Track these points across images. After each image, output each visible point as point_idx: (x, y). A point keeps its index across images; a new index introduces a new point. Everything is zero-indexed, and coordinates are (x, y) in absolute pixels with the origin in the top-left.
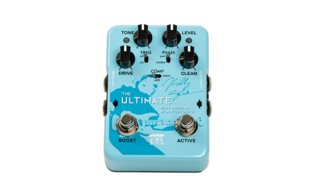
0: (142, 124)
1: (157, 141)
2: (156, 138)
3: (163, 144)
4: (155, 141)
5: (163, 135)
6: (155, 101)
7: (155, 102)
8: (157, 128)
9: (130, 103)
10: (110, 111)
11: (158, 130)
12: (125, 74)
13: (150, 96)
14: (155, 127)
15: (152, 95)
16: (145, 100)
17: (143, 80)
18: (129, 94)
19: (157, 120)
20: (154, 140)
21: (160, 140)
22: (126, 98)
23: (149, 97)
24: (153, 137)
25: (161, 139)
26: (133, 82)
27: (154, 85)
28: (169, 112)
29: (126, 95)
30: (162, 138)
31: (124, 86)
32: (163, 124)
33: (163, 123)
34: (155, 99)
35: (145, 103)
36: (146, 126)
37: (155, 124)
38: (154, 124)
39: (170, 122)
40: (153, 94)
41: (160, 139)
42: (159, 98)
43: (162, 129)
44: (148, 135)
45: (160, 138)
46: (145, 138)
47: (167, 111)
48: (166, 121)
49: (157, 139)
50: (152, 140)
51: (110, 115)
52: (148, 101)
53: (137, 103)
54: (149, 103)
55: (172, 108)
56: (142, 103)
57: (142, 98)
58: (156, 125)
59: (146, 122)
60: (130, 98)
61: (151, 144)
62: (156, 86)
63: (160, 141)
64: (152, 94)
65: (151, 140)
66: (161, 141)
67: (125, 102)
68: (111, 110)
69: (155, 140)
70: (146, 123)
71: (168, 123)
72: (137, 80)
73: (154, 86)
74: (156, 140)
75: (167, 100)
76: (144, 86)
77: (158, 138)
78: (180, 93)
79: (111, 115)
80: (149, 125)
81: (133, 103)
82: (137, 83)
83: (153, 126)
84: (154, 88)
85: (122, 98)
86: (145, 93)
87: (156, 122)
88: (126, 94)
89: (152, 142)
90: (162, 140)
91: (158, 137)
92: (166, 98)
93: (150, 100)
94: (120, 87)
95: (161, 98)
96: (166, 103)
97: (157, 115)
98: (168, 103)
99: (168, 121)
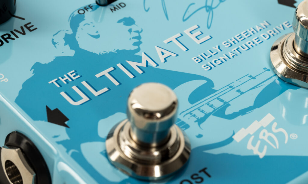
0: (183, 123)
1: (270, 138)
2: (257, 134)
3: (294, 136)
4: (263, 143)
5: (269, 118)
6: (163, 53)
7: (165, 56)
8: (237, 110)
9: (96, 94)
10: (58, 143)
11: (243, 112)
12: (12, 36)
13: (138, 50)
14: (228, 111)
15: (141, 46)
16: (133, 65)
17: (78, 26)
18: (72, 76)
19: (216, 91)
20: (259, 142)
21: (276, 134)
22: (75, 88)
23: (137, 54)
24: (249, 136)
25: (277, 128)
26: (54, 43)
27: (120, 21)
28: (226, 58)
29: (66, 81)
30: (275, 124)
31: (37, 67)
32: (242, 93)
33: (239, 91)
34: (159, 51)
35: (140, 72)
36: (200, 121)
37: (222, 104)
38: (218, 104)
39: (254, 78)
40: (140, 43)
41: (275, 131)
42: (166, 42)
43: (252, 104)
44: (230, 140)
45: (269, 128)
46: (230, 152)
47: (221, 58)
48: (243, 80)
49: (264, 135)
50: (254, 144)
51: (68, 152)
52: (143, 64)
53: (117, 84)
54: (152, 67)
55: (224, 46)
56: (131, 76)
57: (119, 65)
58: (227, 105)
59: (190, 113)
60: (84, 83)
61: (262, 155)
62: (129, 21)
63: (280, 136)
64: (138, 44)
65: (249, 146)
66: (281, 133)
67: (81, 98)
68: (59, 139)
69: (262, 141)
70: (194, 116)
71: (254, 83)
72: (62, 35)
73: (122, 23)
74: (265, 138)
75: (193, 37)
76: (97, 37)
77: (265, 131)
78: (209, 4)
79: (71, 151)
80: (207, 116)
81: (106, 89)
82: (70, 41)
83: (220, 113)
84: (129, 27)
85: (63, 94)
86: (118, 51)
87: (218, 98)
88: (63, 80)
89: (261, 150)
90: (281, 130)
91: (262, 128)
92: (187, 32)
93: (145, 58)
94: (30, 74)
95: (173, 38)
96: (198, 42)
97: (205, 82)
98: (202, 40)
99: (247, 78)
